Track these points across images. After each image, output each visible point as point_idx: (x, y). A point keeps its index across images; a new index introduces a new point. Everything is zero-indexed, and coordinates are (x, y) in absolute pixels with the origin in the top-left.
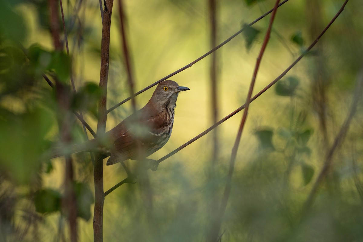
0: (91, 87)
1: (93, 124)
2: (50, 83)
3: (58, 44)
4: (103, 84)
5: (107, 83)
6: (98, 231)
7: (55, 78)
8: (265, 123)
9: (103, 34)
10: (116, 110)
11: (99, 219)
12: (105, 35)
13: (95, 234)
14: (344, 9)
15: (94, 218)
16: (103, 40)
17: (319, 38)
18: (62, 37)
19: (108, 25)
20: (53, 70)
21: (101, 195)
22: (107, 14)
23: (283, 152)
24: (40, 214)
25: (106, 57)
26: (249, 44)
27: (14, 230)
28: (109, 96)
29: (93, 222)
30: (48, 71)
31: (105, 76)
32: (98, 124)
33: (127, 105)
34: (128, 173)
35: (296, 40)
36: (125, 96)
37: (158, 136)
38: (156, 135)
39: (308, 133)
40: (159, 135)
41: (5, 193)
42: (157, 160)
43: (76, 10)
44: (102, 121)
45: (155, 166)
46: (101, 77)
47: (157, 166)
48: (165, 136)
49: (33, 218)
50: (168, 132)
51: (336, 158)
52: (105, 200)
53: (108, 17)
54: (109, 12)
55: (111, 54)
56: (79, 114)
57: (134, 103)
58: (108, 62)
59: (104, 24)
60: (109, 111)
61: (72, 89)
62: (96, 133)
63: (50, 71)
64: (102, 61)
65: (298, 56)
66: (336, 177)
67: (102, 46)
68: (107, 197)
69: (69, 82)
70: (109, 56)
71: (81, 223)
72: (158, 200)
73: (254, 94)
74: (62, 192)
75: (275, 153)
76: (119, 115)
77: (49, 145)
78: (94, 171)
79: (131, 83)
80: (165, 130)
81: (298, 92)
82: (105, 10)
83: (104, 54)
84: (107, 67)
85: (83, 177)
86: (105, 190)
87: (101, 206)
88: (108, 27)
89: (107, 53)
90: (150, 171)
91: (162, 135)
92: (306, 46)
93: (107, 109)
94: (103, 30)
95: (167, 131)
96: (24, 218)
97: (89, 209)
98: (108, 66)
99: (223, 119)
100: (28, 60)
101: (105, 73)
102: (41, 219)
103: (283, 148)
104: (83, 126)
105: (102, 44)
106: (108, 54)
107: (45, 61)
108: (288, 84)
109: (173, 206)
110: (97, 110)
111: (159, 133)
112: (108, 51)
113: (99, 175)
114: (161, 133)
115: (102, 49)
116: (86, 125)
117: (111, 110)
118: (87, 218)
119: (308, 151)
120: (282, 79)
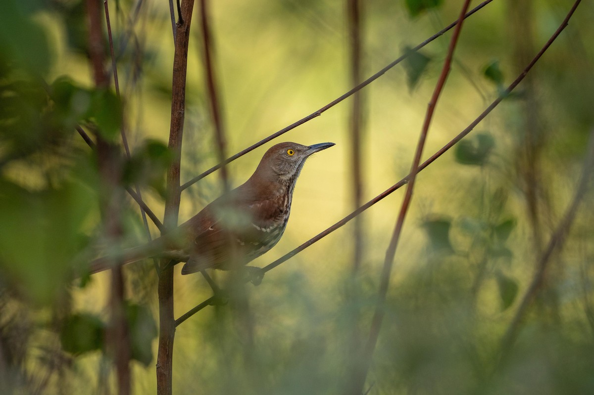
0: (154, 148)
1: (158, 208)
2: (87, 140)
3: (101, 78)
4: (175, 143)
5: (181, 141)
6: (164, 383)
7: (96, 133)
8: (438, 209)
9: (175, 61)
10: (195, 186)
11: (167, 364)
12: (178, 64)
13: (159, 388)
14: (569, 23)
15: (158, 361)
16: (176, 71)
17: (527, 70)
18: (108, 66)
19: (185, 46)
20: (93, 119)
21: (170, 325)
22: (183, 30)
23: (467, 256)
24: (68, 355)
25: (180, 98)
26: (414, 80)
27: (27, 381)
28: (184, 163)
29: (156, 367)
30: (83, 122)
31: (178, 130)
32: (166, 209)
33: (213, 177)
34: (215, 288)
35: (491, 74)
36: (210, 162)
37: (266, 232)
38: (264, 230)
39: (508, 226)
40: (268, 230)
41: (12, 319)
42: (262, 267)
43: (131, 23)
44: (172, 204)
45: (258, 277)
46: (172, 132)
47: (262, 277)
48: (276, 232)
49: (57, 361)
50: (282, 225)
51: (553, 266)
52: (175, 333)
53: (184, 34)
54: (185, 25)
55: (189, 96)
56: (135, 190)
57: (224, 175)
58: (184, 108)
59: (178, 45)
60: (185, 187)
61: (124, 151)
62: (162, 223)
63: (88, 121)
64: (173, 106)
65: (493, 100)
66: (554, 298)
67: (173, 81)
68: (179, 328)
69: (119, 140)
70: (186, 98)
71: (137, 369)
72: (262, 332)
73: (423, 160)
74: (106, 319)
75: (454, 258)
76: (200, 194)
77: (85, 242)
78: (159, 285)
79: (220, 143)
80: (279, 222)
81: (493, 159)
82: (178, 22)
83: (177, 94)
84: (182, 115)
85: (141, 294)
86: (177, 316)
87: (169, 342)
88: (183, 49)
89: (181, 92)
90: (250, 284)
91: (272, 231)
92: (507, 85)
93: (182, 184)
94: (176, 55)
95: (281, 223)
96: (42, 360)
97: (150, 347)
98: (184, 113)
99: (370, 202)
100: (51, 103)
101: (177, 125)
102: (70, 363)
103: (467, 250)
104: (142, 212)
105: (173, 77)
106: (184, 94)
107: (80, 105)
108: (476, 145)
109: (287, 343)
110: (165, 185)
111: (269, 228)
112: (184, 89)
113: (167, 292)
114: (271, 228)
115: (173, 86)
116: (146, 209)
117: (187, 186)
118: (146, 362)
119: (507, 254)
120: (467, 137)
